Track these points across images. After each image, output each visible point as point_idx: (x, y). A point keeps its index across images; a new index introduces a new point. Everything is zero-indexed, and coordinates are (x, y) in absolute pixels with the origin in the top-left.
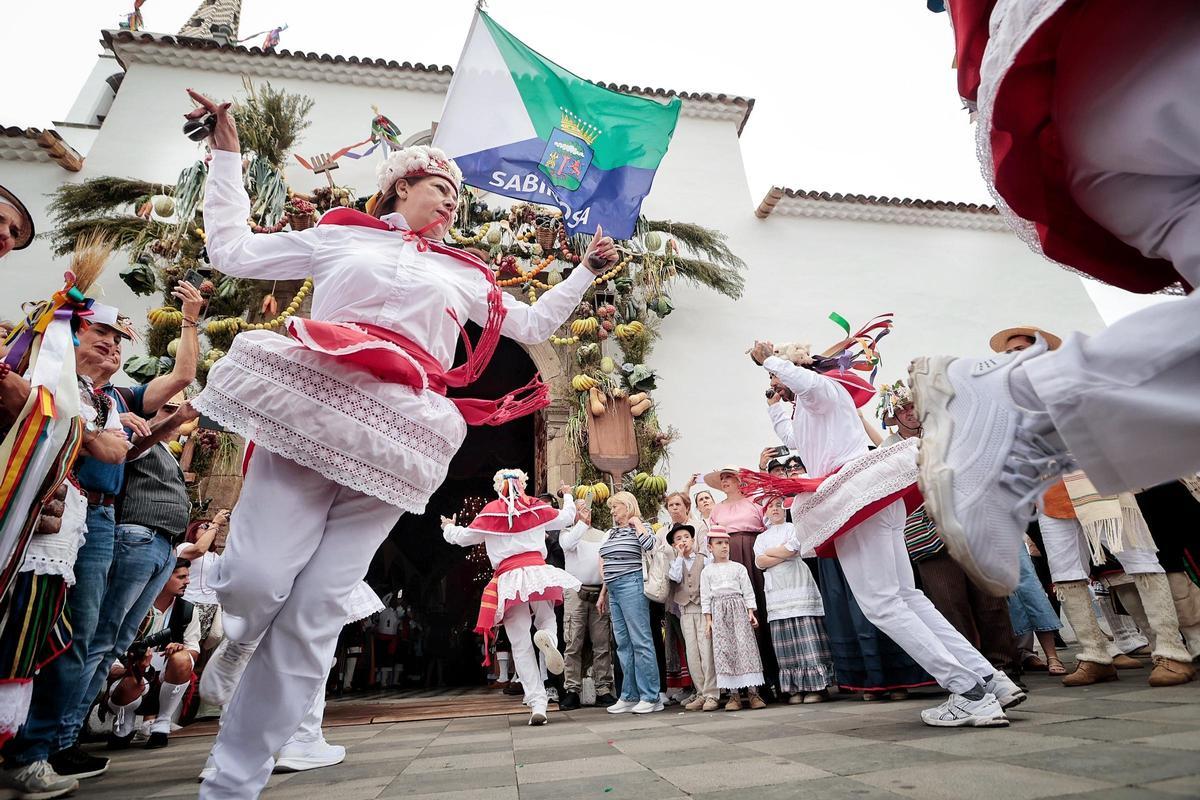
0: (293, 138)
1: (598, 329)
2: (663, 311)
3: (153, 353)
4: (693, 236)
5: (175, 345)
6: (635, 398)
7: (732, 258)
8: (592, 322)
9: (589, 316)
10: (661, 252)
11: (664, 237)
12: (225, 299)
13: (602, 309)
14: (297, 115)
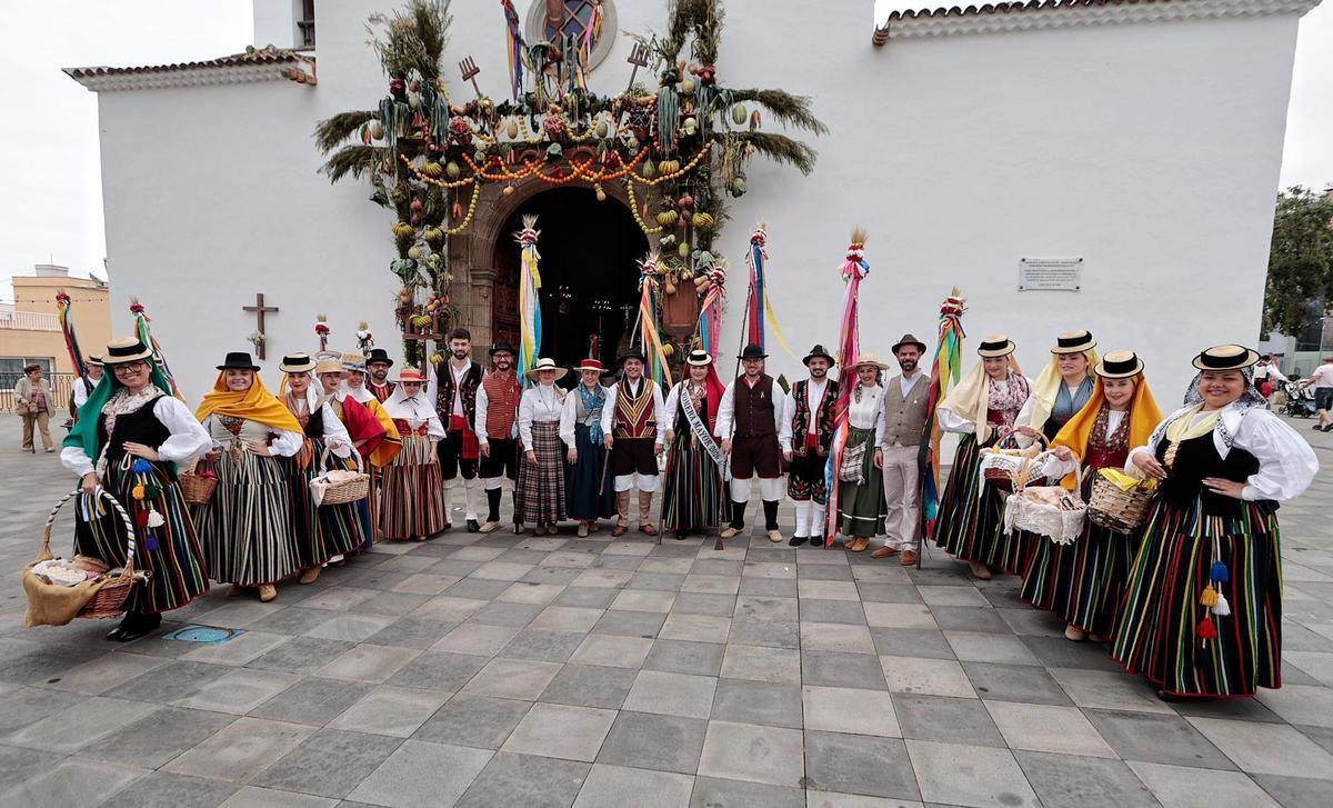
0: (442, 39)
1: (678, 219)
2: (737, 193)
3: (402, 257)
4: (781, 104)
5: (413, 251)
6: (697, 280)
7: (815, 126)
8: (672, 213)
9: (671, 209)
10: (745, 127)
11: (750, 107)
12: (429, 215)
13: (682, 201)
14: (440, 15)
